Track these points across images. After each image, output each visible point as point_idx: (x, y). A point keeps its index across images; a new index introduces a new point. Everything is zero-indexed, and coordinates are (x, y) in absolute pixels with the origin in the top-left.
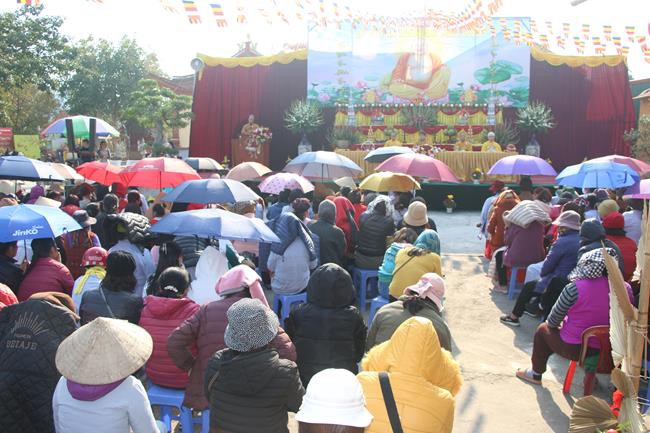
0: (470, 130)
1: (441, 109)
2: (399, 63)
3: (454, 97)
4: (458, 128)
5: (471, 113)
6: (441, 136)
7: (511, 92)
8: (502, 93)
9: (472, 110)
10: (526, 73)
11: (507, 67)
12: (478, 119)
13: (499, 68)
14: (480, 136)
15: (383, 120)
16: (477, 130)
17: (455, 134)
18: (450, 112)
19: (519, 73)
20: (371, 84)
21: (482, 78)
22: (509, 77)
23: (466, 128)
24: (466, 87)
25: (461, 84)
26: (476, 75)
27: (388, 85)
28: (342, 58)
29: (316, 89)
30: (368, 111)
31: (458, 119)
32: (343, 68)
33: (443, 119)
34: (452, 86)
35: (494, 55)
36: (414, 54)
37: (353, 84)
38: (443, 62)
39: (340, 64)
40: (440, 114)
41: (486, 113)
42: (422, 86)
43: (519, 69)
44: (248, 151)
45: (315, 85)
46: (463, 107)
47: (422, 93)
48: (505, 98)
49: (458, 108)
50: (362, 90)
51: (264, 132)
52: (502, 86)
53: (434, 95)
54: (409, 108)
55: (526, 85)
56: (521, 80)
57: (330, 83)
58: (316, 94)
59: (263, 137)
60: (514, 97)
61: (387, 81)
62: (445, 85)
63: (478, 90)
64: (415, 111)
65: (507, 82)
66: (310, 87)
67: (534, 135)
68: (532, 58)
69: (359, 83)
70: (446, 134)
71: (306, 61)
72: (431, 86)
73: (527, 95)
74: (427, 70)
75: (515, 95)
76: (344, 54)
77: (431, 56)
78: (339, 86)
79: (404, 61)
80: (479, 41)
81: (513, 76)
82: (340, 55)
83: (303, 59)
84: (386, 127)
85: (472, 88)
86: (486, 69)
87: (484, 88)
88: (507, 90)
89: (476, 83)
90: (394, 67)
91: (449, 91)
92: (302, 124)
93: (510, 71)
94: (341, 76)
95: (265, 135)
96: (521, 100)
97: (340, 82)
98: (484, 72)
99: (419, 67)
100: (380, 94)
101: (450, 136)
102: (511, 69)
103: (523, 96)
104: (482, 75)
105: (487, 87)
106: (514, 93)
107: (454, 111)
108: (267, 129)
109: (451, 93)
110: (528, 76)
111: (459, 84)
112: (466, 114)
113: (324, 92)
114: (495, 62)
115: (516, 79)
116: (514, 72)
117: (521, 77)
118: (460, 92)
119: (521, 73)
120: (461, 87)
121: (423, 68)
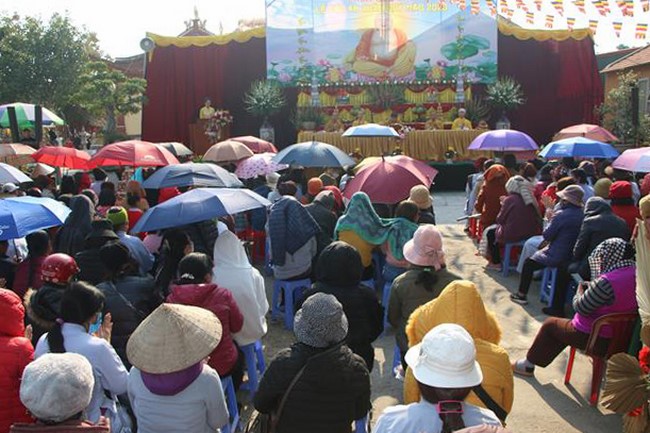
0: (440, 107)
1: (409, 86)
2: (363, 39)
3: (421, 73)
4: (427, 106)
5: (440, 91)
6: (409, 114)
7: (479, 67)
8: (470, 69)
9: (441, 87)
10: (494, 48)
11: (475, 42)
12: (446, 96)
13: (466, 43)
14: (449, 114)
15: (348, 100)
16: (446, 108)
17: (424, 113)
18: (418, 89)
19: (486, 48)
20: (333, 62)
21: (448, 54)
22: (477, 52)
23: (435, 106)
24: (433, 63)
25: (428, 60)
26: (443, 50)
27: (352, 63)
28: (303, 35)
29: (277, 69)
30: (332, 90)
31: (426, 97)
32: (304, 46)
33: (411, 97)
34: (419, 62)
35: (460, 29)
36: (378, 30)
37: (315, 62)
38: (409, 38)
39: (301, 41)
40: (407, 91)
41: (454, 90)
42: (387, 62)
43: (486, 44)
44: (208, 136)
45: (274, 64)
46: (431, 84)
47: (388, 70)
48: (473, 74)
49: (426, 86)
50: (325, 68)
51: (224, 115)
52: (469, 62)
53: (400, 72)
54: (376, 87)
55: (494, 60)
56: (489, 55)
57: (290, 62)
58: (276, 74)
59: (223, 121)
60: (483, 73)
61: (351, 58)
62: (411, 61)
63: (445, 66)
64: (381, 90)
65: (474, 58)
66: (269, 67)
67: (504, 112)
68: (499, 32)
69: (322, 62)
70: (415, 113)
71: (264, 39)
72: (398, 62)
73: (496, 70)
74: (392, 48)
75: (483, 71)
76: (305, 31)
78: (300, 65)
79: (368, 38)
80: (443, 19)
81: (481, 51)
82: (300, 32)
83: (262, 36)
84: (352, 107)
85: (439, 64)
86: (453, 44)
87: (451, 64)
88: (475, 65)
89: (443, 58)
90: (357, 44)
91: (415, 68)
92: (264, 106)
93: (478, 46)
94: (302, 54)
95: (225, 118)
96: (489, 76)
97: (301, 60)
98: (450, 47)
99: (385, 43)
100: (344, 72)
101: (419, 114)
102: (479, 44)
103: (491, 71)
104: (449, 50)
105: (454, 63)
106: (482, 69)
107: (421, 88)
108: (227, 112)
109: (418, 70)
110: (496, 51)
111: (425, 61)
112: (434, 91)
113: (285, 72)
114: (461, 37)
115: (484, 54)
116: (481, 47)
117: (489, 52)
118: (427, 67)
119: (488, 48)
120: (427, 63)
121: (388, 43)
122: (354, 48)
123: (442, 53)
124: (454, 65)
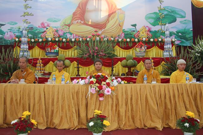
1: (118, 43)
2: (79, 7)
4: (138, 60)
5: (148, 48)
6: (119, 68)
7: (178, 32)
9: (149, 44)
10: (189, 17)
13: (166, 13)
15: (57, 53)
17: (134, 66)
18: (127, 46)
19: (183, 17)
20: (53, 24)
21: (152, 21)
22: (175, 20)
23: (144, 59)
24: (139, 28)
25: (134, 25)
26: (147, 18)
27: (69, 25)
29: (4, 29)
30: (44, 45)
32: (29, 10)
33: (120, 53)
34: (127, 27)
35: (161, 2)
37: (37, 24)
38: (119, 7)
39: (26, 7)
40: (117, 48)
41: (162, 48)
43: (183, 15)
45: (2, 25)
46: (139, 41)
49: (134, 43)
50: (44, 29)
55: (190, 27)
56: (185, 23)
57: (16, 24)
60: (181, 37)
61: (68, 22)
62: (120, 25)
63: (149, 31)
65: (173, 24)
68: (192, 5)
69: (43, 24)
70: (125, 66)
72: (108, 26)
73: (192, 35)
74: (103, 14)
75: (181, 35)
79: (83, 6)
81: (178, 20)
84: (57, 59)
86: (155, 13)
87: (154, 29)
88: (174, 31)
89: (147, 24)
90: (74, 10)
91: (124, 31)
93: (176, 15)
94: (27, 17)
96: (187, 40)
97: (25, 22)
98: (153, 16)
99: (97, 10)
100: (61, 33)
101: (129, 68)
102: (176, 13)
103: (187, 36)
104: (152, 18)
106: (180, 34)
107: (130, 45)
109: (126, 33)
110: (191, 20)
111: (132, 25)
112: (143, 48)
113: (10, 32)
114: (162, 7)
115: (181, 22)
116: (179, 16)
117: (185, 20)
118: (134, 31)
119: (185, 17)
120: (134, 27)
121: (101, 10)
122: (72, 13)
123: (146, 20)
124: (157, 30)
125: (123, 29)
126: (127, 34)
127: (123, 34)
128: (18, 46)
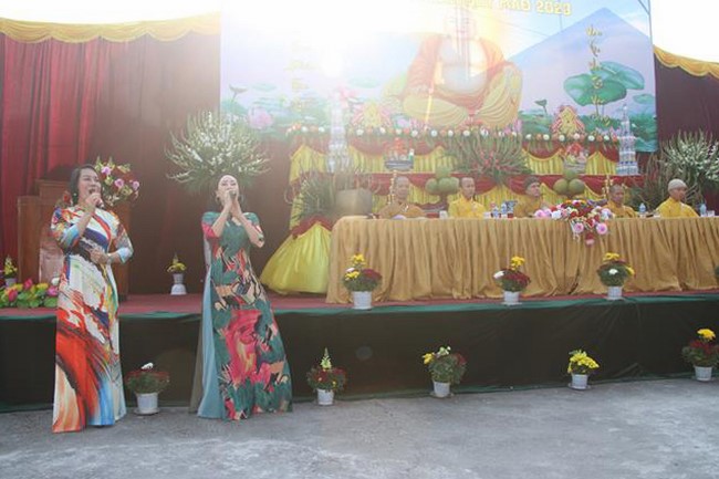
1: (525, 144)
2: (420, 54)
5: (589, 154)
10: (650, 88)
11: (618, 74)
12: (595, 165)
13: (605, 76)
15: (412, 163)
18: (541, 151)
19: (638, 87)
20: (362, 93)
21: (578, 93)
22: (623, 95)
24: (552, 108)
25: (543, 103)
26: (568, 86)
29: (242, 100)
30: (370, 145)
34: (527, 106)
35: (595, 51)
36: (449, 37)
41: (614, 156)
43: (639, 82)
45: (236, 91)
50: (346, 105)
51: (116, 174)
55: (650, 110)
56: (641, 101)
57: (272, 88)
58: (238, 110)
61: (399, 89)
62: (513, 102)
66: (226, 94)
68: (657, 62)
69: (339, 91)
71: (217, 38)
73: (654, 128)
74: (477, 71)
77: (483, 44)
79: (431, 51)
80: (568, 23)
81: (631, 93)
83: (210, 32)
85: (562, 109)
86: (584, 76)
87: (583, 111)
89: (568, 101)
90: (410, 61)
91: (521, 116)
93: (625, 83)
95: (119, 183)
96: (647, 138)
97: (296, 85)
98: (581, 82)
99: (462, 63)
102: (625, 78)
103: (648, 130)
104: (578, 87)
105: (589, 110)
106: (633, 125)
108: (124, 169)
109: (526, 120)
110: (654, 94)
111: (538, 103)
112: (581, 154)
113: (260, 108)
114: (598, 64)
115: (635, 98)
116: (631, 85)
117: (643, 95)
118: (542, 116)
119: (642, 88)
120: (542, 107)
121: (470, 65)
123: (567, 91)
124: (588, 114)
125: (520, 109)
126: (528, 122)
127: (519, 123)
128: (308, 144)
